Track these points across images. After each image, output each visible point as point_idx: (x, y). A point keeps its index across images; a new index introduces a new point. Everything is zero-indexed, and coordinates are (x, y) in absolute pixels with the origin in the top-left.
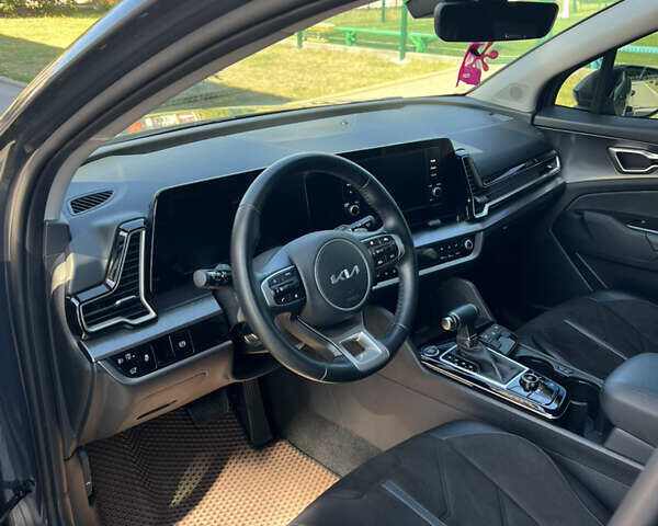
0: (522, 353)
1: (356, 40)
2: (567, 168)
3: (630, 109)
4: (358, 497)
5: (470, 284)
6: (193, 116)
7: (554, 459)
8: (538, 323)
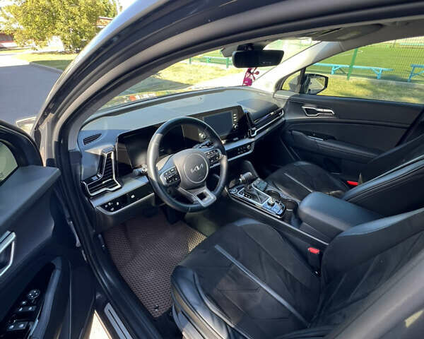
0: (268, 189)
1: (210, 61)
2: (286, 114)
3: (310, 90)
4: (205, 252)
5: (249, 162)
6: (153, 94)
7: (279, 232)
8: (275, 175)
